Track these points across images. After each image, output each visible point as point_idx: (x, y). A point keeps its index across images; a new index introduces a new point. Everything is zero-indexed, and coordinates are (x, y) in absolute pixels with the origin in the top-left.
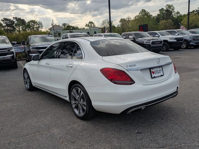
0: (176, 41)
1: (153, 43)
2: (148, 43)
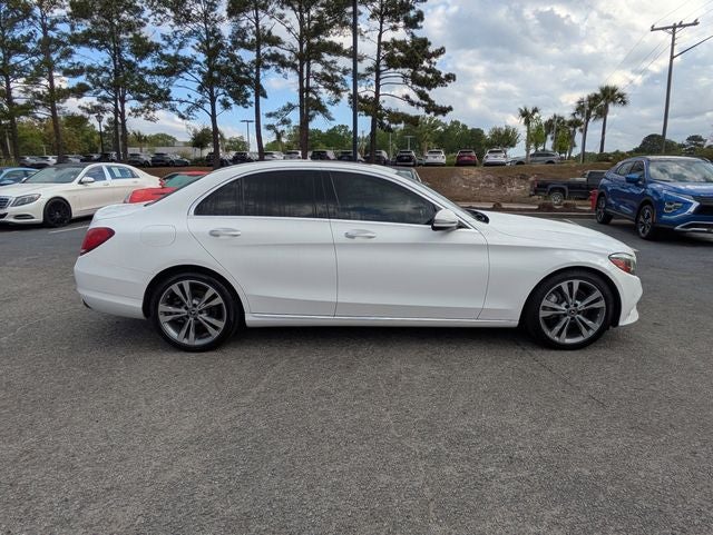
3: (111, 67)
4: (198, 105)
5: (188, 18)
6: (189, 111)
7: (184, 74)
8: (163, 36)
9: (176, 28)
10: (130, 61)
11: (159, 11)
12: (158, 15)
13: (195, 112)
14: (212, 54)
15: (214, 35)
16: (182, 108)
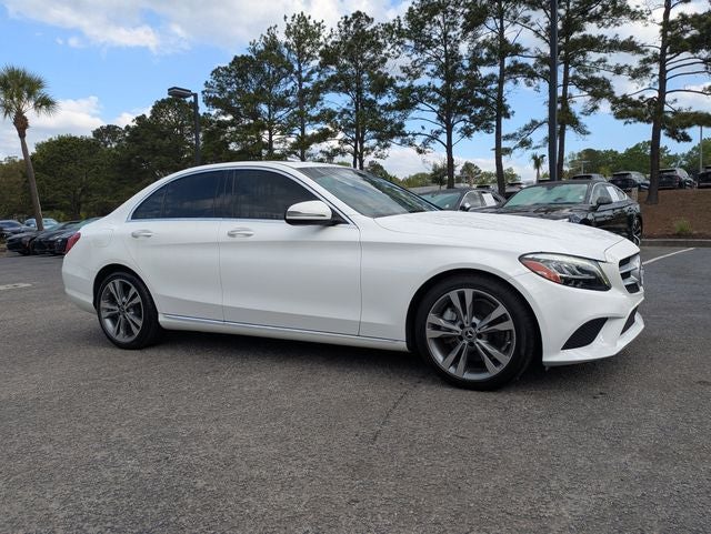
3: (352, 109)
4: (434, 137)
5: (429, 44)
6: (425, 144)
7: (420, 105)
8: (402, 68)
9: (415, 57)
10: (370, 99)
11: (399, 43)
12: (397, 47)
13: (431, 145)
14: (450, 78)
15: (453, 56)
16: (419, 141)
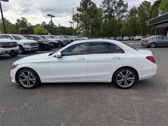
0: (58, 42)
1: (50, 43)
2: (46, 43)
